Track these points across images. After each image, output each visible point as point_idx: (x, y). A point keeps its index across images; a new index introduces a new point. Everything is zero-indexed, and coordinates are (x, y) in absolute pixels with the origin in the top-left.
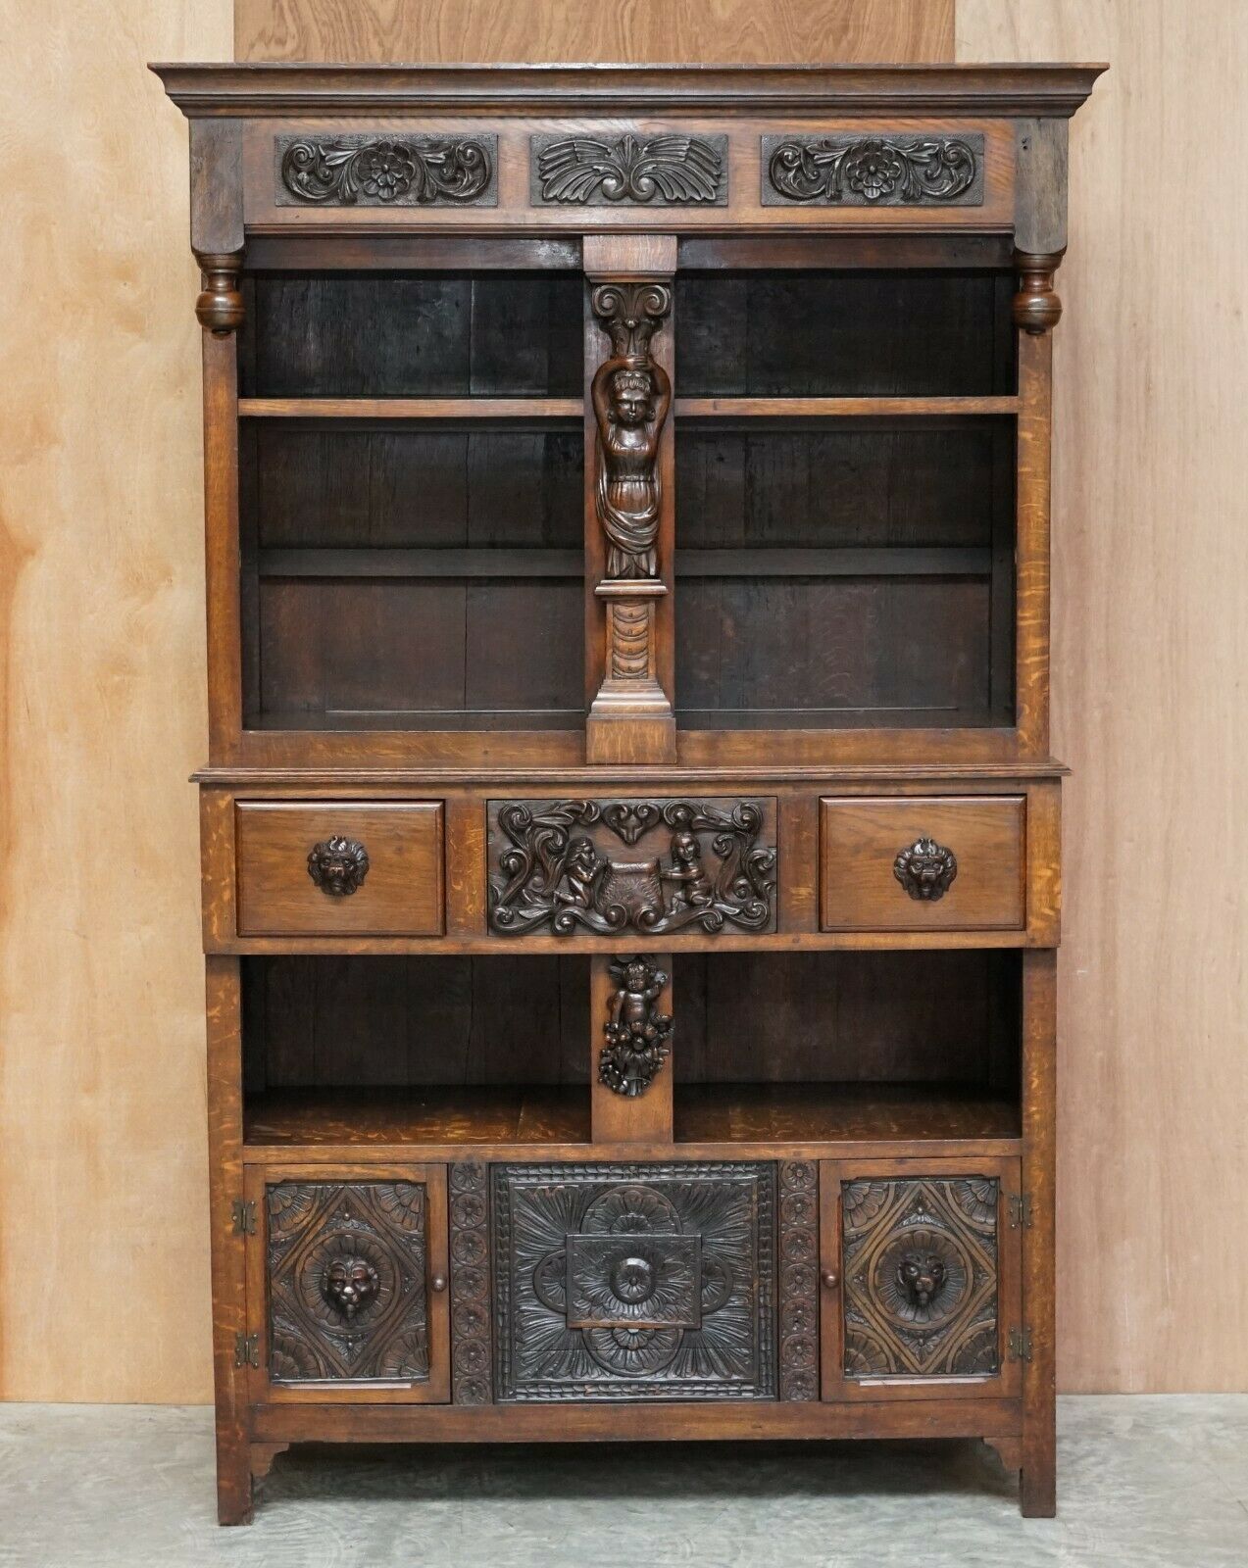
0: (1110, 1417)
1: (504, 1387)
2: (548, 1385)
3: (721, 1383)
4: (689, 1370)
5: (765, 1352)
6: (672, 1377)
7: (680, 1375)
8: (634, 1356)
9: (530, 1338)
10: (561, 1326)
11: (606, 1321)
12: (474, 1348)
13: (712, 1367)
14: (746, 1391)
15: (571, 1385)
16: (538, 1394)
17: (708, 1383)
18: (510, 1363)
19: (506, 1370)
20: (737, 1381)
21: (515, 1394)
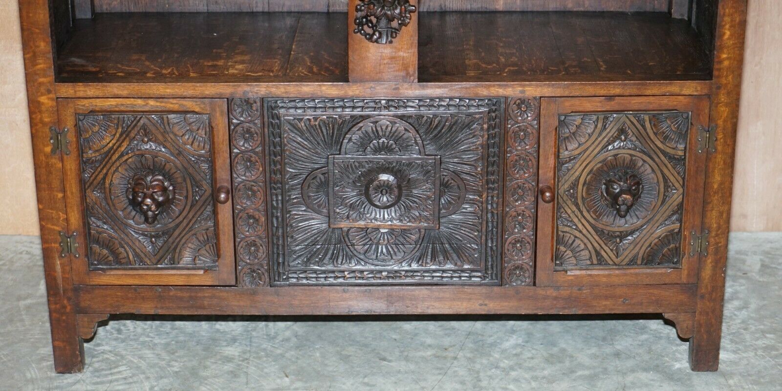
0: (743, 257)
1: (279, 273)
2: (315, 272)
3: (454, 271)
4: (429, 261)
5: (491, 248)
6: (415, 266)
7: (422, 265)
8: (384, 250)
9: (300, 237)
10: (325, 226)
11: (362, 223)
12: (254, 244)
13: (447, 258)
14: (474, 277)
15: (333, 272)
16: (307, 278)
17: (444, 271)
18: (284, 254)
19: (281, 260)
20: (468, 269)
21: (288, 278)
